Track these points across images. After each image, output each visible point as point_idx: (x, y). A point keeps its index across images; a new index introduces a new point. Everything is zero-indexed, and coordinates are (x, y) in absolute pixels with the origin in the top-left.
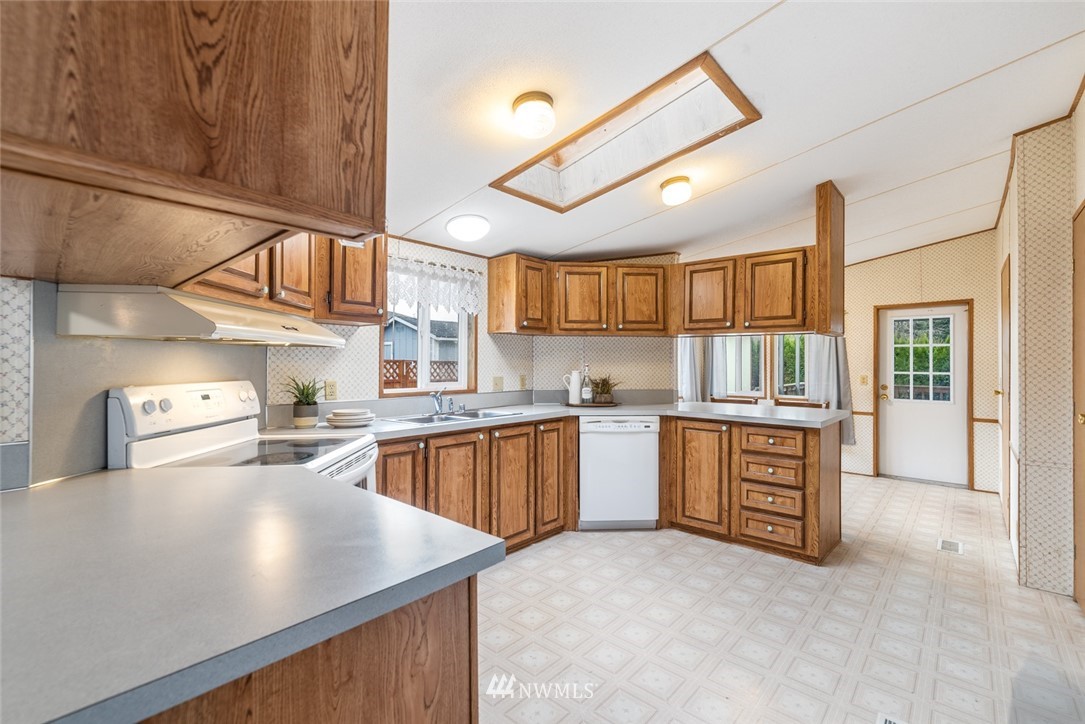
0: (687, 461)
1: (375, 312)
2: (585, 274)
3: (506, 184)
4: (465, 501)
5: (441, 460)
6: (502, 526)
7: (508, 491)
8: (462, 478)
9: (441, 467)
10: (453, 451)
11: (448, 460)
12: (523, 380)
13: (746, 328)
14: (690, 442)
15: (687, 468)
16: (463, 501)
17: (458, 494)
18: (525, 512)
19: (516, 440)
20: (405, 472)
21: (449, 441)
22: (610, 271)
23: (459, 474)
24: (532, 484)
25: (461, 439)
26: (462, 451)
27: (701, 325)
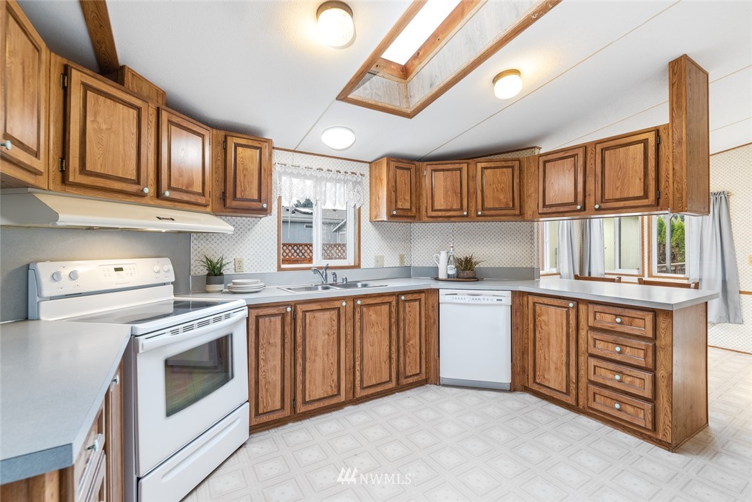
0: (537, 333)
1: (260, 207)
2: (448, 170)
3: (349, 96)
4: (330, 355)
5: (308, 321)
6: (365, 376)
7: (370, 349)
8: (327, 336)
9: (307, 327)
10: (318, 314)
11: (314, 322)
12: (402, 258)
13: (596, 210)
14: (539, 316)
15: (538, 339)
16: (328, 355)
17: (323, 349)
18: (387, 366)
19: (378, 307)
20: (275, 330)
21: (314, 306)
22: (470, 166)
23: (324, 333)
24: (394, 343)
25: (326, 306)
26: (327, 315)
27: (554, 209)
